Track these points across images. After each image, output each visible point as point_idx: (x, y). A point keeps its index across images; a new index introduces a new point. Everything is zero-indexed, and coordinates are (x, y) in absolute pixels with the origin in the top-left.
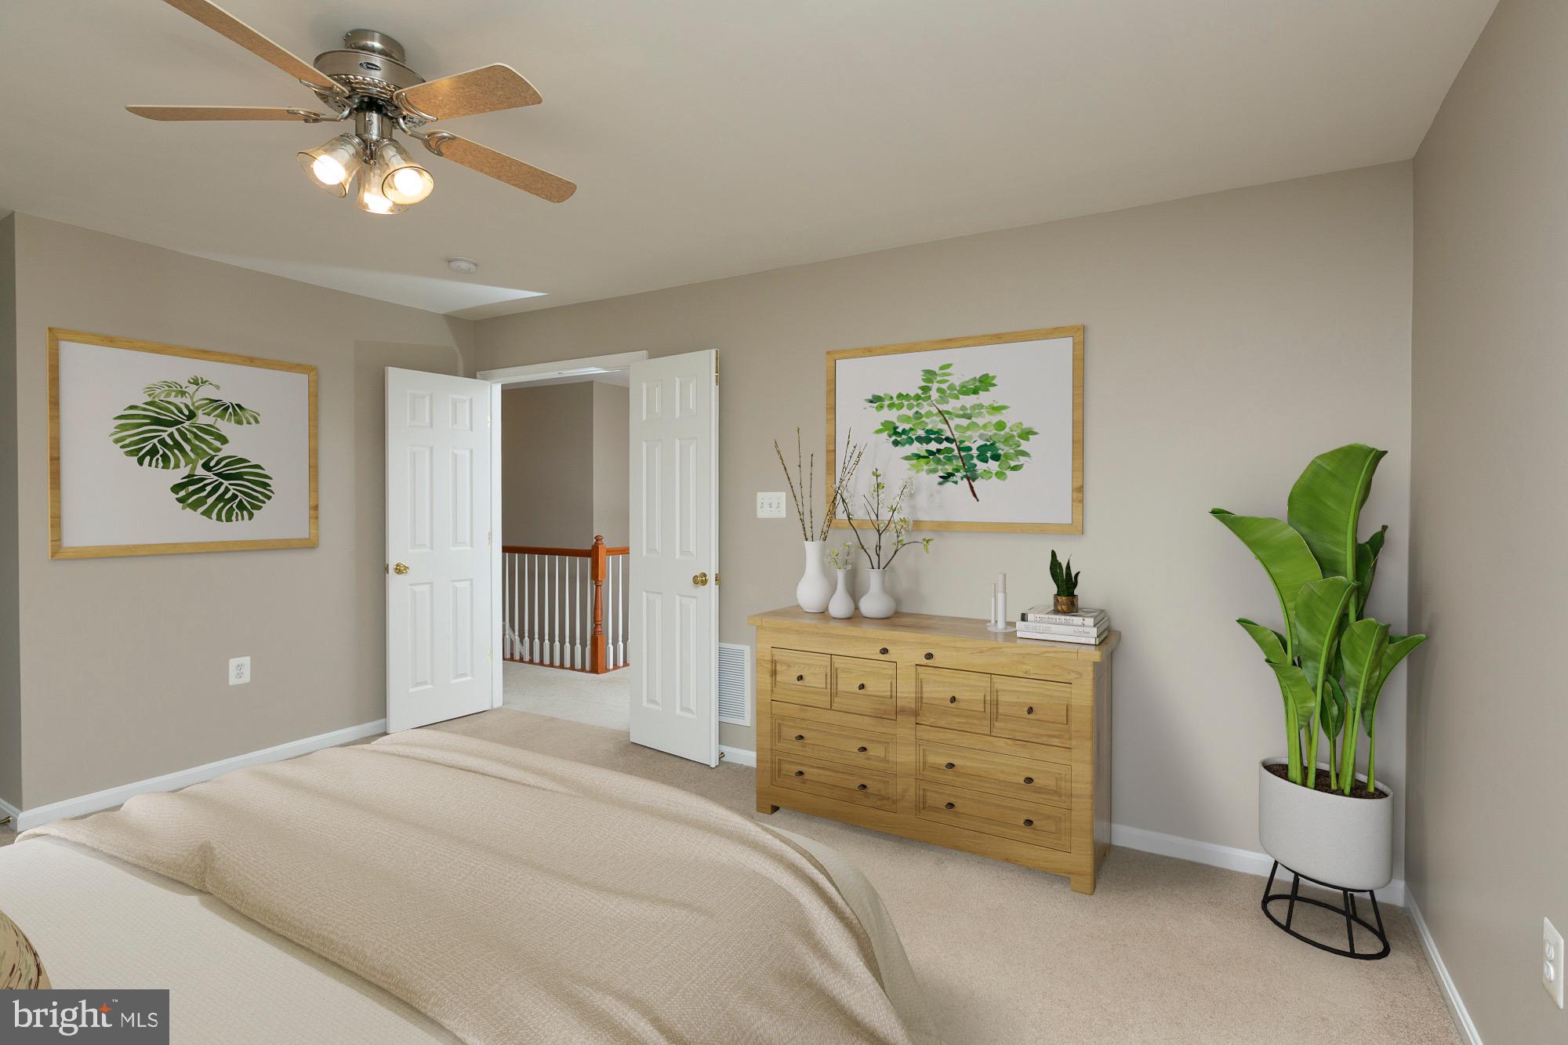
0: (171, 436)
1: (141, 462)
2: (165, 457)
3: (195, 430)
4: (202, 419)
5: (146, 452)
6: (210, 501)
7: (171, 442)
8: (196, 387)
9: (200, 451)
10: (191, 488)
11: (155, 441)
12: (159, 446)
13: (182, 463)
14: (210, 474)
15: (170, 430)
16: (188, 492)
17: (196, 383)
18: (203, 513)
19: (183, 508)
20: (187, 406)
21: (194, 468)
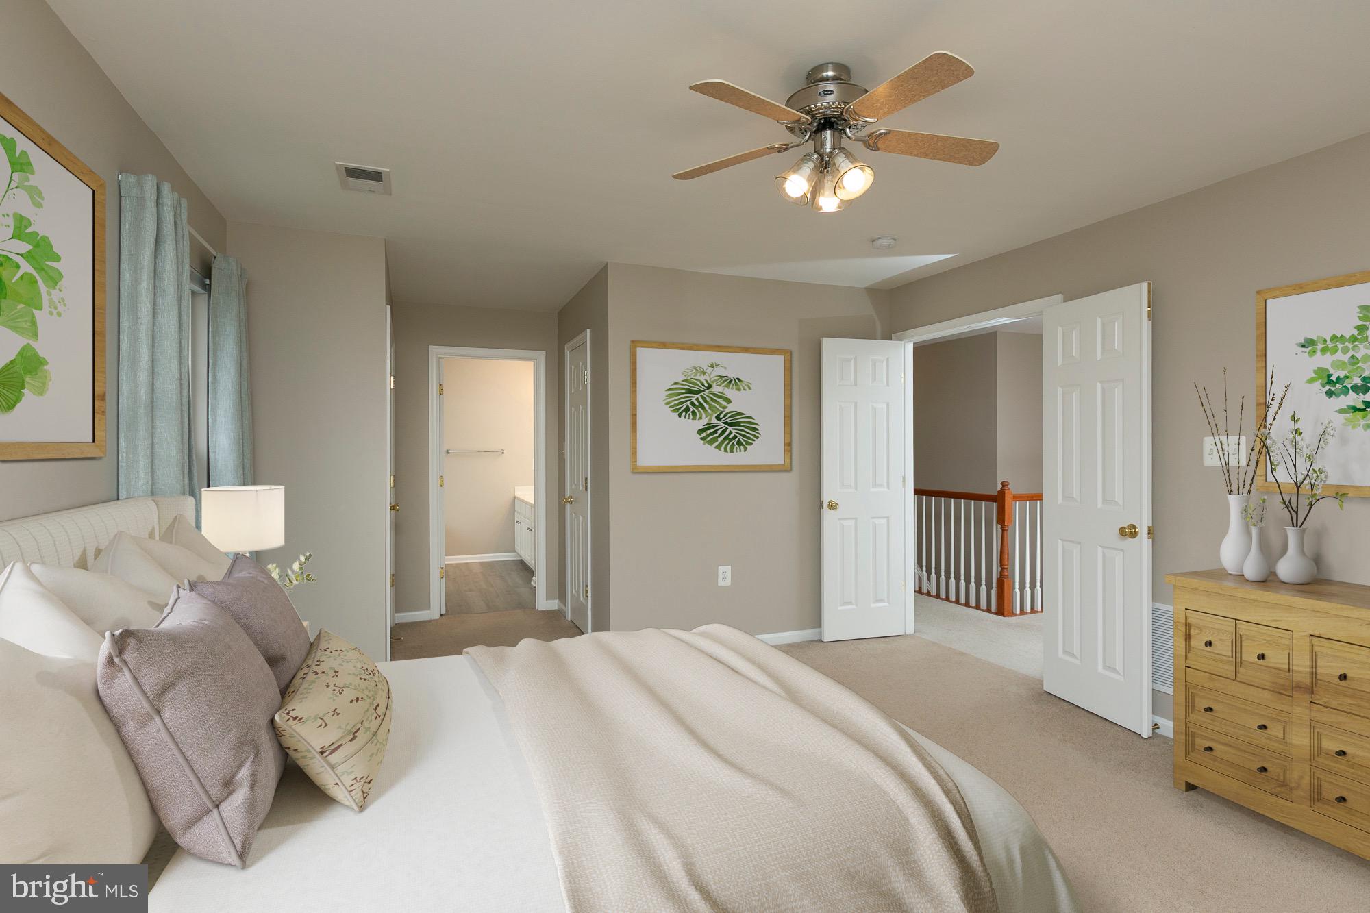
0: (697, 400)
1: (680, 416)
2: (693, 412)
3: (711, 395)
4: (715, 389)
5: (683, 411)
6: (720, 439)
7: (697, 404)
8: (712, 369)
9: (714, 409)
10: (709, 432)
11: (688, 403)
12: (690, 406)
13: (704, 416)
14: (720, 422)
15: (697, 396)
16: (707, 433)
17: (712, 366)
18: (716, 447)
19: (704, 444)
20: (707, 381)
21: (710, 419)
